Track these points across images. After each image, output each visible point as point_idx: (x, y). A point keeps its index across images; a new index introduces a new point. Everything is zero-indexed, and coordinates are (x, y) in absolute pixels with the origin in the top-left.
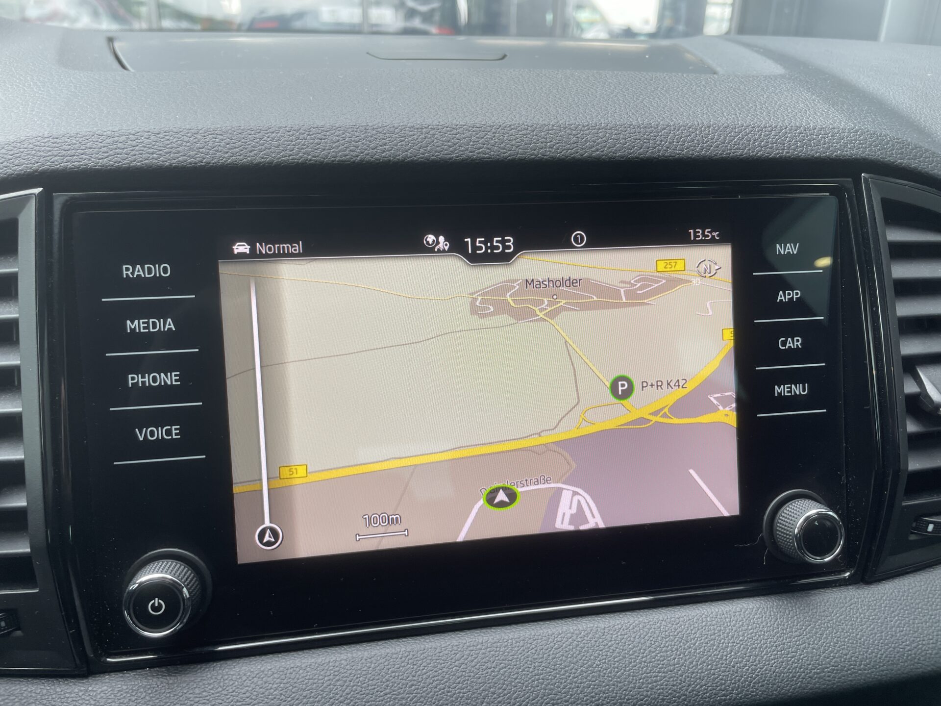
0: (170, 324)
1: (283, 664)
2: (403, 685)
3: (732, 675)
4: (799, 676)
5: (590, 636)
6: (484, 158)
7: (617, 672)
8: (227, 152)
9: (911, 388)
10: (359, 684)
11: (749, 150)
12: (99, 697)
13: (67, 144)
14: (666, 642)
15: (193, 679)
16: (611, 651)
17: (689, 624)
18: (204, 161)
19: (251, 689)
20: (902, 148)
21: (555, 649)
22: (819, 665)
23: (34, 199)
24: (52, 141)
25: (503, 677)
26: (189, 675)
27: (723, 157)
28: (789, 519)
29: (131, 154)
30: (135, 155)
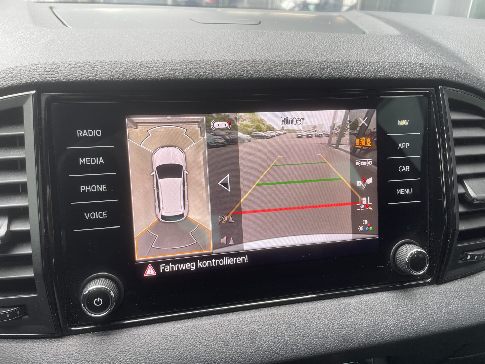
0: (101, 160)
1: (160, 328)
2: (219, 337)
3: (376, 329)
4: (408, 329)
5: (309, 311)
6: (259, 77)
7: (322, 329)
8: (131, 73)
9: (461, 190)
10: (198, 337)
11: (386, 74)
12: (68, 347)
13: (48, 68)
14: (345, 314)
15: (115, 337)
16: (319, 319)
17: (355, 305)
18: (119, 78)
19: (144, 341)
20: (458, 74)
21: (292, 318)
22: (417, 323)
23: (32, 96)
24: (40, 67)
25: (267, 332)
26: (113, 335)
27: (374, 78)
28: (403, 254)
29: (82, 74)
30: (84, 74)
